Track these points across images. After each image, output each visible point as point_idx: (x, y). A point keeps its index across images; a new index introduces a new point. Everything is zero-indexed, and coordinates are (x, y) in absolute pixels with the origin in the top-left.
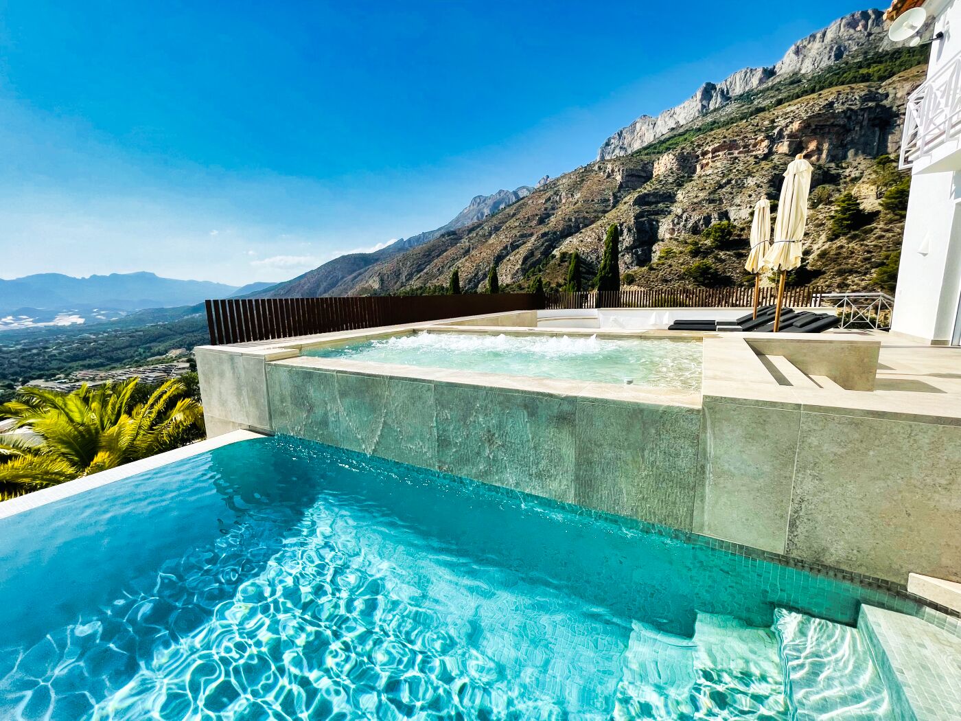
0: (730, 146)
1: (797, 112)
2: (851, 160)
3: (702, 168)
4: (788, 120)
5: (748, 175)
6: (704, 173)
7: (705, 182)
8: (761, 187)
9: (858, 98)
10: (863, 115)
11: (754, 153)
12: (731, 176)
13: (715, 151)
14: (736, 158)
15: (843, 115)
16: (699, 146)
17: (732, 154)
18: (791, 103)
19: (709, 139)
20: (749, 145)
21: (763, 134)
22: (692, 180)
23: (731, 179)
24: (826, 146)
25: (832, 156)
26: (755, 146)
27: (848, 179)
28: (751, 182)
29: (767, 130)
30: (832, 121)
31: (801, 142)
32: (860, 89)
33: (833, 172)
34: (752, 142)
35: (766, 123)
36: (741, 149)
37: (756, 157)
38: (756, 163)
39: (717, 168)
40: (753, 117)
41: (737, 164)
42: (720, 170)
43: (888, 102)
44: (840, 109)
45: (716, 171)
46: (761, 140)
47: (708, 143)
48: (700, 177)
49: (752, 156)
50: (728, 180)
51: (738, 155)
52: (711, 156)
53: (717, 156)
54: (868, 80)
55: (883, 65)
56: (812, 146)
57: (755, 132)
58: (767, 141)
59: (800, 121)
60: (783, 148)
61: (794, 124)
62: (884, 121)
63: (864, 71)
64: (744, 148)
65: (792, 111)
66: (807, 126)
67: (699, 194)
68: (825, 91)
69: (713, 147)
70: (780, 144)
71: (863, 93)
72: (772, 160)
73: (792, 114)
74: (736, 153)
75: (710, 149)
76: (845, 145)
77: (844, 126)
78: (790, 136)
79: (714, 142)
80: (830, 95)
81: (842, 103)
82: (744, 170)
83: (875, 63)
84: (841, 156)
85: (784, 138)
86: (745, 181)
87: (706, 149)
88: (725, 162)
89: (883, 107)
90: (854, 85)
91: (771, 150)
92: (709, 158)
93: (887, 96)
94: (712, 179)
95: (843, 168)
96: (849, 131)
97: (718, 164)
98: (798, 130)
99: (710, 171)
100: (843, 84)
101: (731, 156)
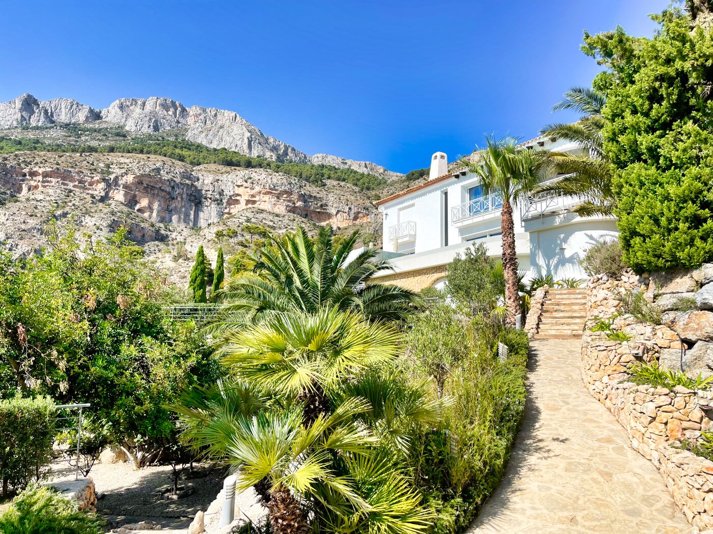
0: (65, 176)
1: (130, 165)
2: (176, 226)
3: (29, 190)
4: (123, 171)
5: (86, 213)
6: (32, 197)
7: (36, 208)
8: (101, 230)
9: (178, 173)
10: (183, 189)
11: (90, 192)
12: (67, 209)
13: (46, 175)
14: (71, 191)
15: (168, 183)
16: (28, 164)
17: (67, 185)
18: (124, 154)
19: (38, 160)
20: (85, 182)
21: (99, 175)
22: (16, 201)
23: (67, 213)
24: (156, 206)
25: (161, 217)
26: (91, 184)
27: (175, 242)
28: (89, 221)
29: (102, 172)
30: (160, 185)
31: (135, 196)
32: (179, 167)
33: (163, 232)
34: (89, 179)
35: (102, 165)
36: (76, 183)
37: (93, 197)
38: (93, 203)
39: (50, 196)
40: (88, 154)
41: (73, 197)
42: (53, 199)
43: (198, 184)
44: (166, 177)
45: (48, 198)
46: (98, 180)
47: (37, 163)
48: (28, 200)
49: (88, 194)
50: (63, 213)
51: (72, 189)
52: (41, 180)
53: (48, 182)
54: (183, 161)
55: (191, 153)
56: (144, 202)
57: (91, 170)
58: (103, 183)
59: (134, 176)
60: (119, 195)
61: (128, 176)
62: (197, 199)
63: (178, 151)
64: (79, 183)
65: (125, 163)
66: (140, 183)
67: (28, 221)
68: (152, 156)
69: (44, 170)
70: (116, 191)
71: (182, 170)
72: (109, 205)
73: (126, 166)
74: (71, 186)
75: (41, 171)
76: (171, 211)
77: (169, 193)
78: (126, 187)
79: (46, 165)
80: (156, 161)
81: (167, 173)
82: (81, 207)
83: (185, 148)
84: (167, 219)
85: (119, 186)
86: (83, 218)
87: (35, 169)
88: (58, 191)
89: (196, 187)
90: (173, 161)
91: (107, 194)
92: (39, 181)
93: (198, 180)
94: (44, 206)
95: (170, 231)
96: (173, 199)
97: (51, 191)
98: (133, 183)
99: (40, 197)
100: (165, 156)
101: (65, 187)
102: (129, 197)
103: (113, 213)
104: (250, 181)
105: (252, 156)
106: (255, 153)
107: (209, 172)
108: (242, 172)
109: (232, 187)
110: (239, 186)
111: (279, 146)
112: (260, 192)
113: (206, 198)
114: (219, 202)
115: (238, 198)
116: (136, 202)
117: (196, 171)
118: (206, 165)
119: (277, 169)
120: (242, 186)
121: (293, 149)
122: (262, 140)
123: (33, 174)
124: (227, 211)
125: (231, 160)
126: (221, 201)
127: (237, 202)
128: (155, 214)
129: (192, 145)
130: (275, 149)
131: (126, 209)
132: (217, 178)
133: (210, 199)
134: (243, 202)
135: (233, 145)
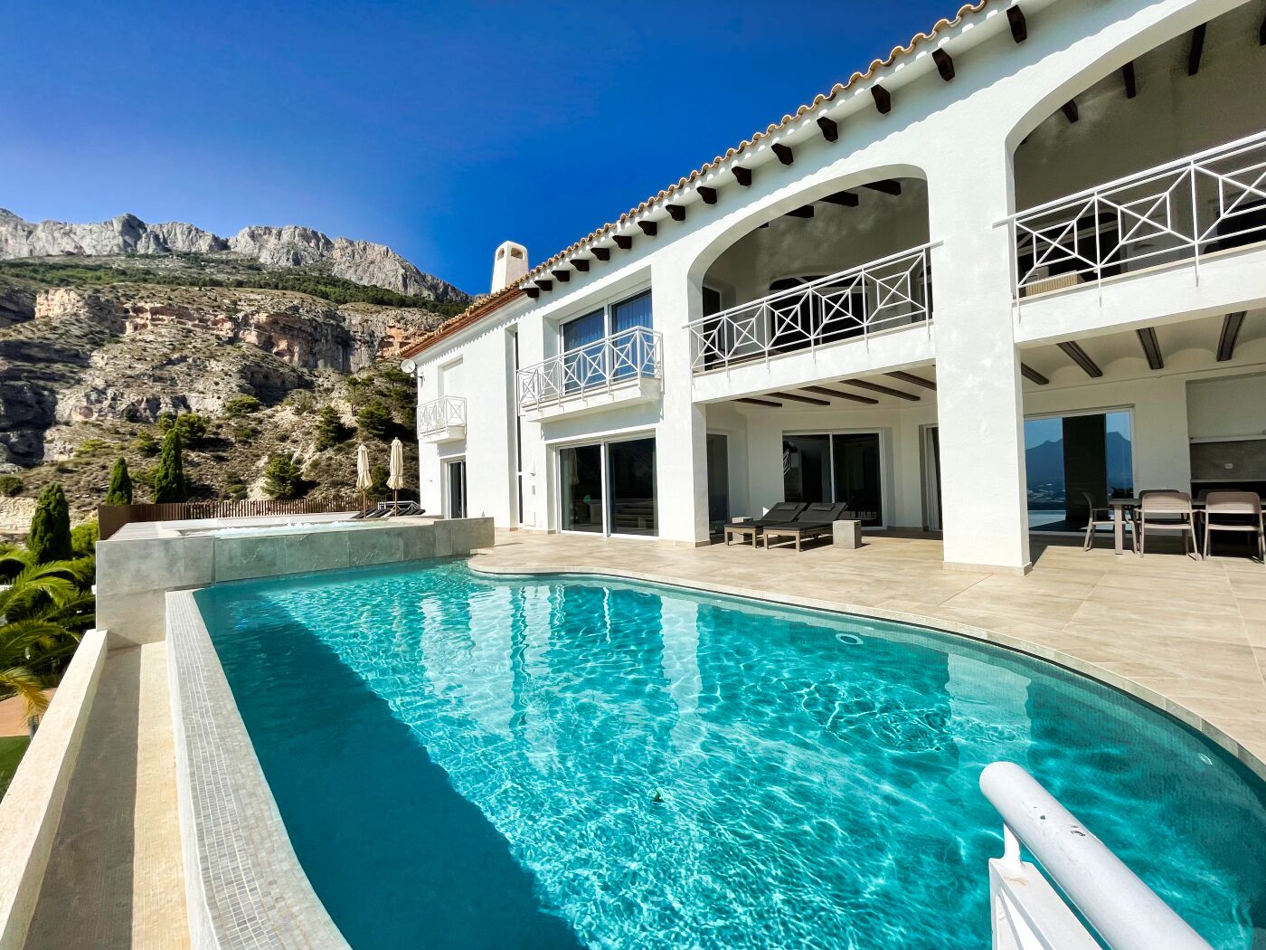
0: (181, 314)
1: (262, 303)
2: (322, 370)
3: (136, 328)
4: (254, 309)
5: (211, 357)
6: (140, 337)
7: (145, 350)
8: (230, 376)
9: (320, 311)
10: (327, 330)
11: (215, 332)
12: (186, 352)
13: (154, 312)
14: (190, 331)
15: (309, 323)
16: (129, 298)
17: (184, 324)
18: (254, 290)
19: (143, 293)
20: (208, 320)
21: (223, 313)
22: (118, 342)
23: (186, 357)
24: (296, 349)
25: (303, 361)
26: (215, 323)
27: (321, 389)
28: (214, 366)
29: (228, 310)
30: (300, 325)
31: (270, 337)
32: (321, 306)
33: (307, 378)
34: (212, 318)
35: (226, 301)
36: (197, 322)
37: (218, 337)
38: (219, 345)
39: (162, 336)
40: (208, 288)
41: (193, 338)
42: (167, 340)
43: (345, 325)
44: (306, 317)
45: (160, 339)
46: (222, 319)
47: (142, 298)
48: (133, 340)
49: (212, 335)
50: (181, 357)
51: (192, 328)
52: (150, 317)
53: (159, 320)
54: (326, 298)
55: (337, 290)
56: (283, 345)
57: (213, 307)
58: (230, 323)
59: (266, 315)
60: (251, 337)
61: (260, 314)
62: (345, 342)
63: (321, 287)
64: (200, 322)
65: (256, 300)
66: (275, 322)
67: (135, 365)
68: (289, 293)
69: (152, 305)
70: (247, 332)
71: (325, 309)
72: (240, 347)
73: (257, 303)
74: (189, 325)
75: (147, 306)
76: (315, 354)
77: (311, 334)
78: (258, 326)
79: (153, 300)
80: (294, 298)
81: (307, 311)
82: (204, 350)
83: (330, 284)
84: (311, 363)
85: (251, 326)
86: (207, 363)
87: (139, 305)
88: (174, 331)
89: (342, 328)
90: (315, 298)
91: (236, 335)
92: (147, 319)
93: (344, 320)
94: (156, 349)
95: (315, 376)
96: (317, 341)
97: (163, 331)
98: (266, 323)
99: (151, 337)
100: (305, 292)
101: (183, 326)
102: (263, 339)
103: (244, 357)
104: (402, 321)
105: (408, 294)
106: (411, 292)
107: (357, 311)
108: (394, 312)
109: (383, 328)
110: (391, 327)
111: (438, 284)
112: (415, 334)
113: (355, 340)
114: (370, 344)
115: (391, 340)
116: (273, 345)
117: (342, 310)
118: (353, 304)
119: (434, 309)
120: (394, 326)
121: (453, 289)
122: (418, 278)
123: (138, 311)
124: (379, 354)
125: (382, 297)
126: (372, 343)
127: (391, 344)
128: (296, 358)
129: (338, 280)
130: (433, 288)
131: (260, 352)
132: (366, 318)
133: (360, 341)
134: (397, 345)
135: (386, 282)
